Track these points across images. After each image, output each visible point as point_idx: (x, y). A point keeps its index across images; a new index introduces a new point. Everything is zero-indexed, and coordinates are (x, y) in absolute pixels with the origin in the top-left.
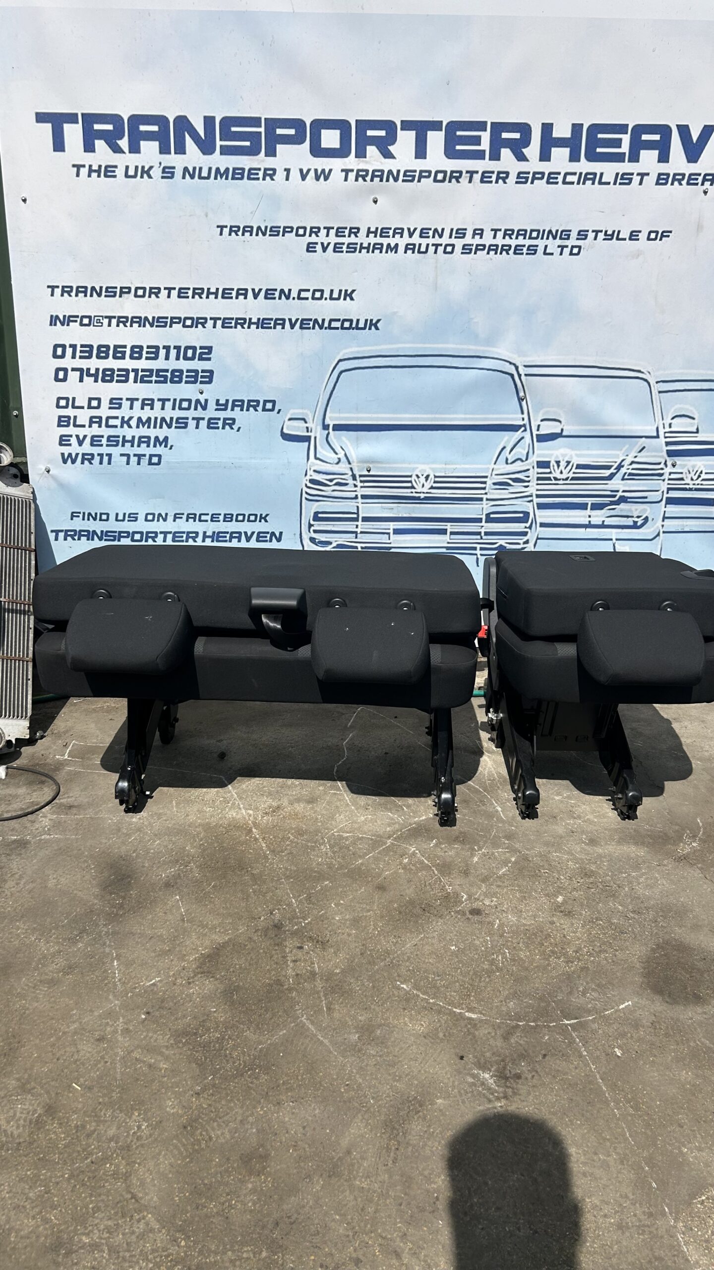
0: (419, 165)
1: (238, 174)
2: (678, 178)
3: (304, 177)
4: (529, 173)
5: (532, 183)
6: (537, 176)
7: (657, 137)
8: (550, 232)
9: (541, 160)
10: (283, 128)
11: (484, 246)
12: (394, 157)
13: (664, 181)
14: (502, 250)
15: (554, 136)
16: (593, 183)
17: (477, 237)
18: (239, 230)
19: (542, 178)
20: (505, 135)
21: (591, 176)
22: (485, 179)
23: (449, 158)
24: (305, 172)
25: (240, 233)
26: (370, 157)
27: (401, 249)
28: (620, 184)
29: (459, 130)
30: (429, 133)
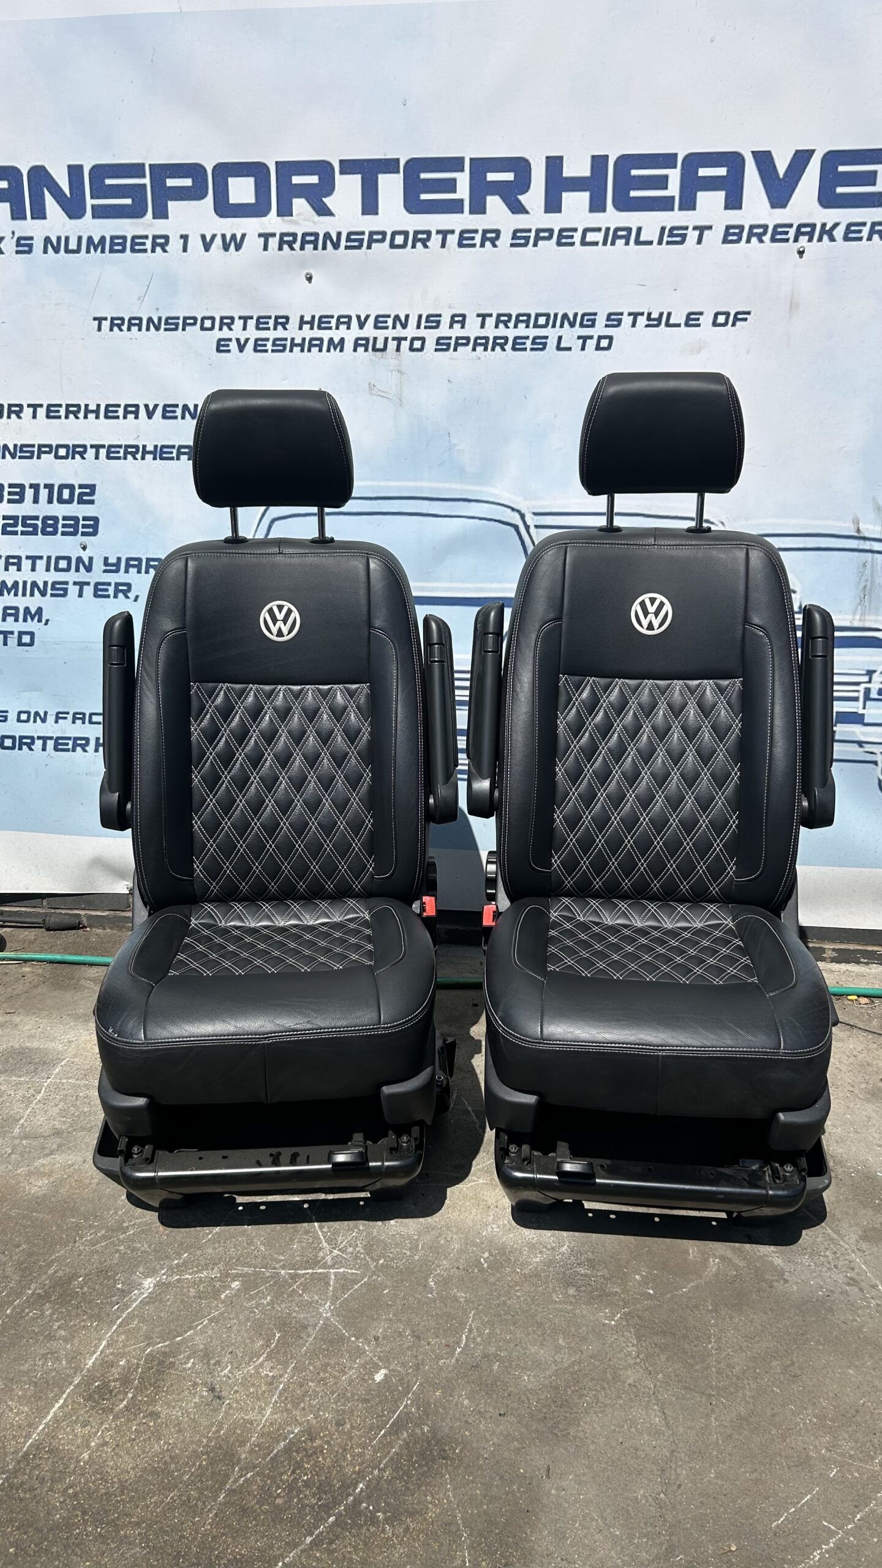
0: (368, 224)
1: (117, 244)
2: (757, 232)
3: (207, 246)
4: (529, 231)
5: (535, 245)
6: (542, 234)
7: (722, 171)
8: (565, 316)
9: (546, 211)
10: (176, 177)
11: (468, 339)
12: (331, 214)
13: (735, 238)
14: (495, 344)
15: (565, 174)
16: (627, 243)
17: (457, 326)
18: (123, 324)
19: (550, 237)
20: (492, 177)
21: (624, 233)
22: (465, 242)
23: (411, 213)
24: (208, 239)
25: (125, 327)
26: (298, 215)
27: (349, 345)
28: (668, 243)
29: (424, 172)
30: (381, 177)
